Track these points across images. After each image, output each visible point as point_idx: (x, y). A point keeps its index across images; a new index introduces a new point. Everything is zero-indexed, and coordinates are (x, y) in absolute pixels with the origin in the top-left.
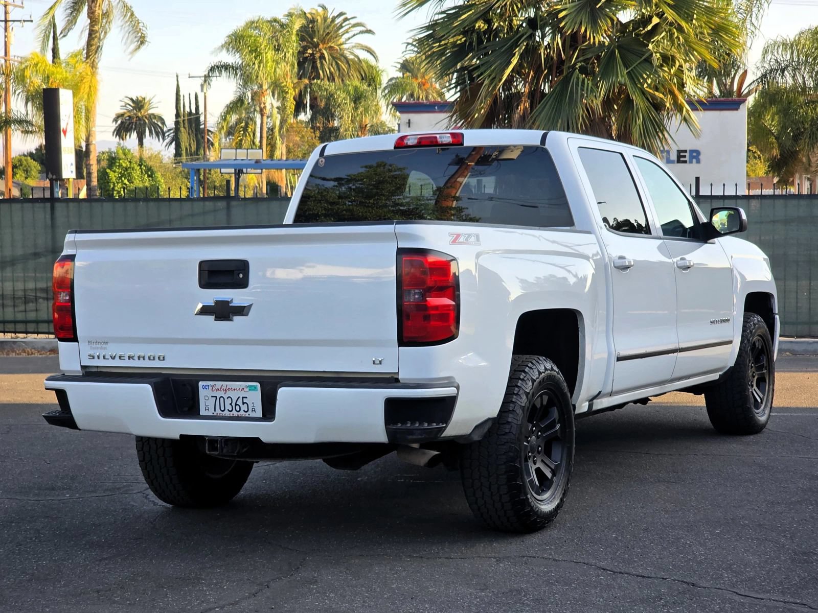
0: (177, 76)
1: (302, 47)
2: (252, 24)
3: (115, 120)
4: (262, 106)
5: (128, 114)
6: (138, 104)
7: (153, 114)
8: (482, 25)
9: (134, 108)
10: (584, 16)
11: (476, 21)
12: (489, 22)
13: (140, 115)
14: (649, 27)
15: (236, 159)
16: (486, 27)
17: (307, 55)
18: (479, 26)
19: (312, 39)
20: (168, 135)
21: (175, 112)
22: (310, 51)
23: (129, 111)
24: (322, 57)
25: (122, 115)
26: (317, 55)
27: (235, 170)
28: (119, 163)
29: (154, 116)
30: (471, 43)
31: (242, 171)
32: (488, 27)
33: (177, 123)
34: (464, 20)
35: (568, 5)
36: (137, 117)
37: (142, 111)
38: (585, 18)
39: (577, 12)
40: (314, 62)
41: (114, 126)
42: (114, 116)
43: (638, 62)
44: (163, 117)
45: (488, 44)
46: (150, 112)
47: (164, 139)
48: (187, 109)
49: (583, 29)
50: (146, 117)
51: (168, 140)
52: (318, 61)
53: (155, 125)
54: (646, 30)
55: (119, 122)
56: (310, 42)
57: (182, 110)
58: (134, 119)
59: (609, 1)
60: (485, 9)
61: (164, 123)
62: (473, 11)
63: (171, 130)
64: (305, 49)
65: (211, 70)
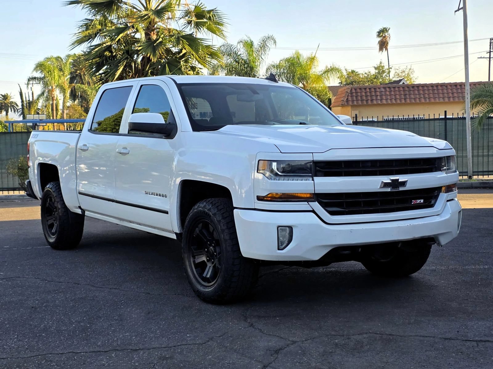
1: (75, 70)
2: (47, 59)
4: (53, 96)
6: (5, 97)
7: (12, 102)
8: (108, 53)
9: (3, 99)
10: (150, 50)
11: (105, 51)
12: (112, 52)
13: (6, 102)
14: (181, 54)
15: (34, 119)
16: (110, 54)
17: (77, 73)
18: (106, 54)
19: (79, 66)
20: (20, 111)
21: (20, 101)
22: (78, 72)
24: (84, 74)
26: (82, 74)
27: (33, 124)
30: (103, 62)
31: (37, 124)
32: (111, 54)
33: (23, 105)
34: (97, 51)
35: (142, 44)
36: (5, 103)
37: (7, 100)
39: (146, 48)
40: (81, 77)
43: (176, 70)
44: (16, 103)
45: (112, 61)
46: (11, 100)
47: (16, 113)
48: (28, 99)
49: (149, 55)
50: (9, 103)
51: (19, 113)
52: (83, 76)
53: (13, 106)
54: (179, 55)
56: (78, 68)
57: (24, 99)
58: (3, 104)
59: (161, 42)
60: (107, 46)
61: (17, 105)
62: (100, 47)
63: (21, 108)
64: (76, 70)
65: (29, 80)
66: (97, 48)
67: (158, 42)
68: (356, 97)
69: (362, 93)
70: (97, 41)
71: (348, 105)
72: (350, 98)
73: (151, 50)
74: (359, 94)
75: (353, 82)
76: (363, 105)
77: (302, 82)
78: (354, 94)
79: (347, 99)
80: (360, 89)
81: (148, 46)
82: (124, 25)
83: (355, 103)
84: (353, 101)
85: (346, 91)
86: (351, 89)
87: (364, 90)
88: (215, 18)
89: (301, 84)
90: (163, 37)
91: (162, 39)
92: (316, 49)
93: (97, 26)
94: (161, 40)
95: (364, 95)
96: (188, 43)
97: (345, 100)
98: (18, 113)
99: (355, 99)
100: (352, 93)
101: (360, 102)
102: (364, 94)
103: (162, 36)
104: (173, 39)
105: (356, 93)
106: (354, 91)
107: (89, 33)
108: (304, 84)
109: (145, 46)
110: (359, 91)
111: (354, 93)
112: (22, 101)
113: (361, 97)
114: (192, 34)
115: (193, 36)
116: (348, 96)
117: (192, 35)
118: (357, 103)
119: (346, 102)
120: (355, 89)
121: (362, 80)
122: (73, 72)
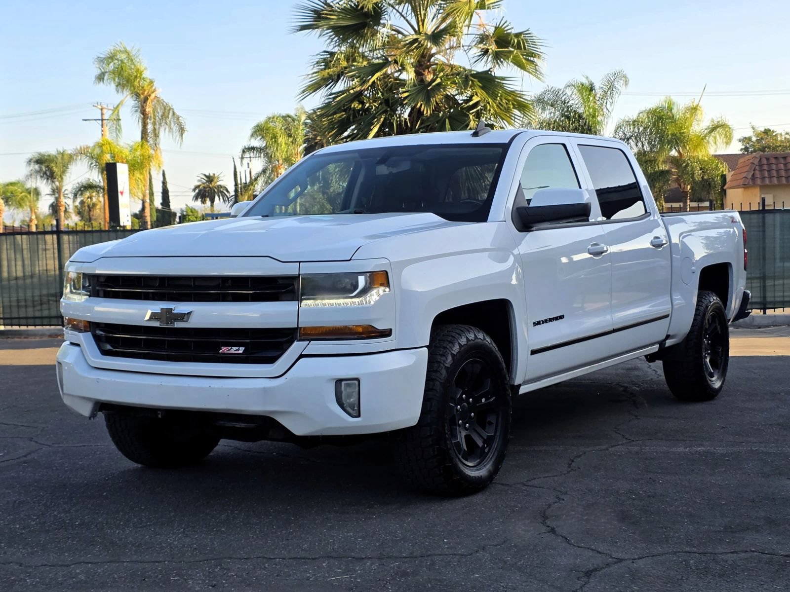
0: (233, 158)
1: (313, 135)
2: (270, 119)
3: (194, 190)
5: (203, 185)
6: (210, 179)
7: (220, 185)
8: (357, 105)
9: (207, 181)
10: (421, 97)
11: (352, 101)
12: (363, 103)
13: (211, 186)
14: (471, 103)
16: (360, 106)
17: (317, 141)
20: (231, 200)
21: (233, 184)
22: (319, 138)
23: (204, 184)
25: (199, 186)
26: (324, 141)
28: (188, 218)
29: (221, 186)
30: (348, 118)
32: (362, 106)
33: (236, 191)
34: (339, 102)
35: (409, 89)
36: (210, 187)
37: (213, 183)
38: (421, 96)
39: (417, 93)
41: (193, 194)
42: (193, 187)
43: (461, 127)
44: (227, 187)
45: (362, 117)
46: (219, 183)
47: (227, 203)
48: (243, 181)
49: (419, 105)
50: (215, 188)
51: (231, 203)
53: (222, 192)
54: (468, 104)
55: (197, 191)
56: (319, 132)
57: (239, 182)
58: (207, 189)
59: (439, 85)
60: (355, 92)
61: (228, 191)
62: (345, 94)
63: (232, 196)
64: (316, 136)
65: (244, 152)
66: (340, 96)
67: (434, 84)
68: (769, 171)
69: (779, 165)
70: (340, 86)
71: (754, 185)
72: (758, 174)
73: (423, 98)
74: (774, 167)
75: (766, 147)
76: (780, 186)
77: (675, 148)
78: (765, 167)
79: (753, 175)
80: (776, 158)
81: (418, 92)
82: (383, 60)
83: (767, 181)
84: (763, 178)
85: (751, 161)
86: (761, 159)
87: (782, 161)
88: (528, 46)
89: (674, 150)
90: (443, 76)
91: (441, 79)
92: (701, 94)
93: (340, 62)
94: (439, 80)
95: (783, 168)
96: (480, 85)
97: (750, 176)
98: (229, 203)
99: (766, 175)
100: (761, 165)
101: (775, 181)
102: (782, 166)
103: (442, 74)
104: (458, 79)
105: (769, 164)
106: (765, 161)
107: (328, 73)
108: (679, 152)
109: (414, 92)
110: (773, 161)
111: (764, 164)
112: (236, 185)
113: (778, 171)
114: (489, 70)
115: (491, 74)
116: (754, 170)
117: (490, 72)
118: (770, 181)
119: (752, 179)
120: (768, 159)
121: (782, 144)
122: (312, 138)
